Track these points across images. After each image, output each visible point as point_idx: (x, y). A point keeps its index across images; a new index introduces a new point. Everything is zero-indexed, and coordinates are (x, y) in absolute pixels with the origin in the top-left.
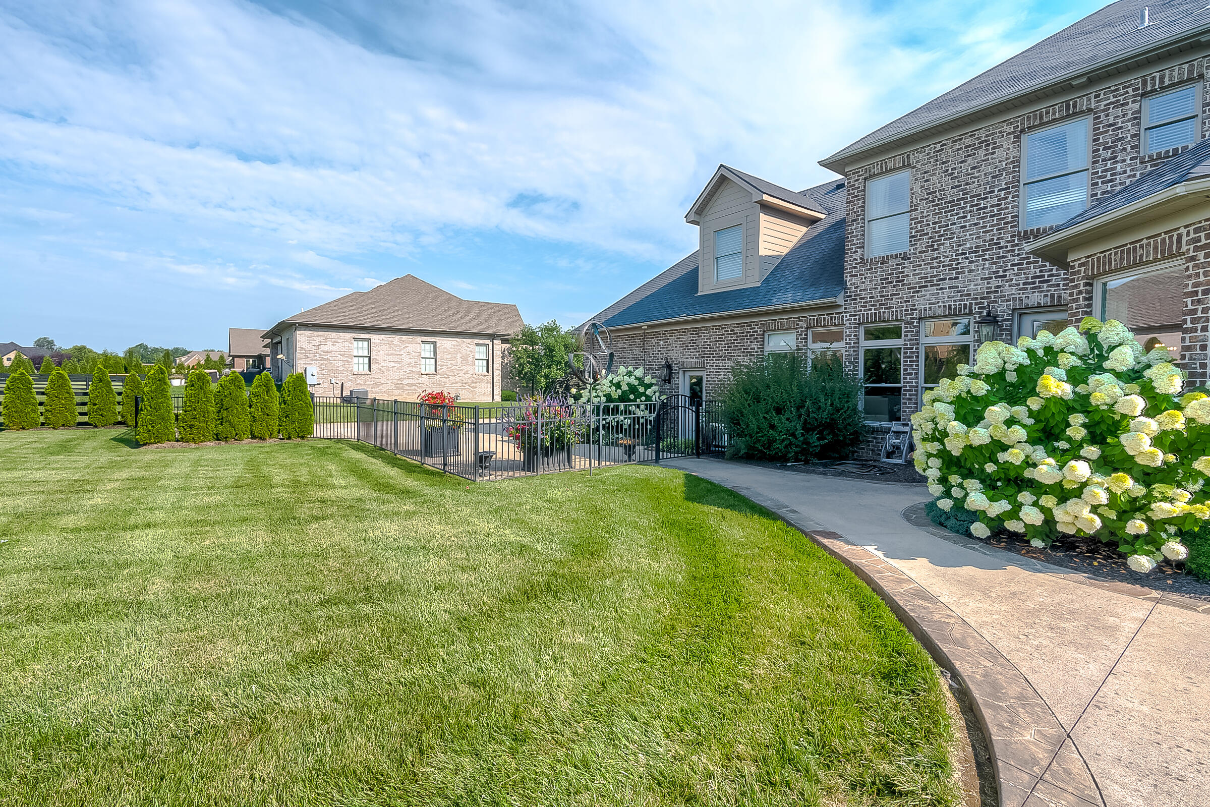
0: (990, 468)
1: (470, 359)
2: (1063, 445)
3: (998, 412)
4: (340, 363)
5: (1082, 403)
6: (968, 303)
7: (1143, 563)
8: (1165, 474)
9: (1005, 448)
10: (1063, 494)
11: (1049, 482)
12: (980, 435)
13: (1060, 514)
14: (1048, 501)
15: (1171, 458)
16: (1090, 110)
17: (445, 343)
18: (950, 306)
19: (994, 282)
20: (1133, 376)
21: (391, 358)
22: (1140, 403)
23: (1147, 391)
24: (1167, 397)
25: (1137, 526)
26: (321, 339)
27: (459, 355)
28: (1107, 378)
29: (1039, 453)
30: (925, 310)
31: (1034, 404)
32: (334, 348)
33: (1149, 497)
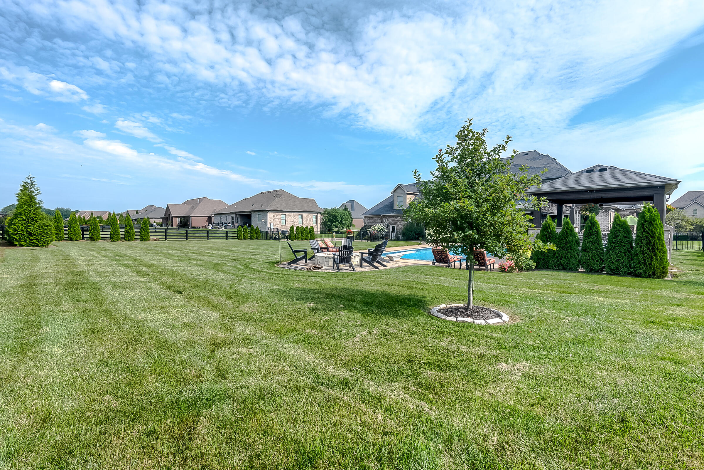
1: (312, 220)
4: (278, 222)
17: (305, 215)
21: (291, 220)
26: (274, 215)
27: (309, 219)
32: (277, 218)
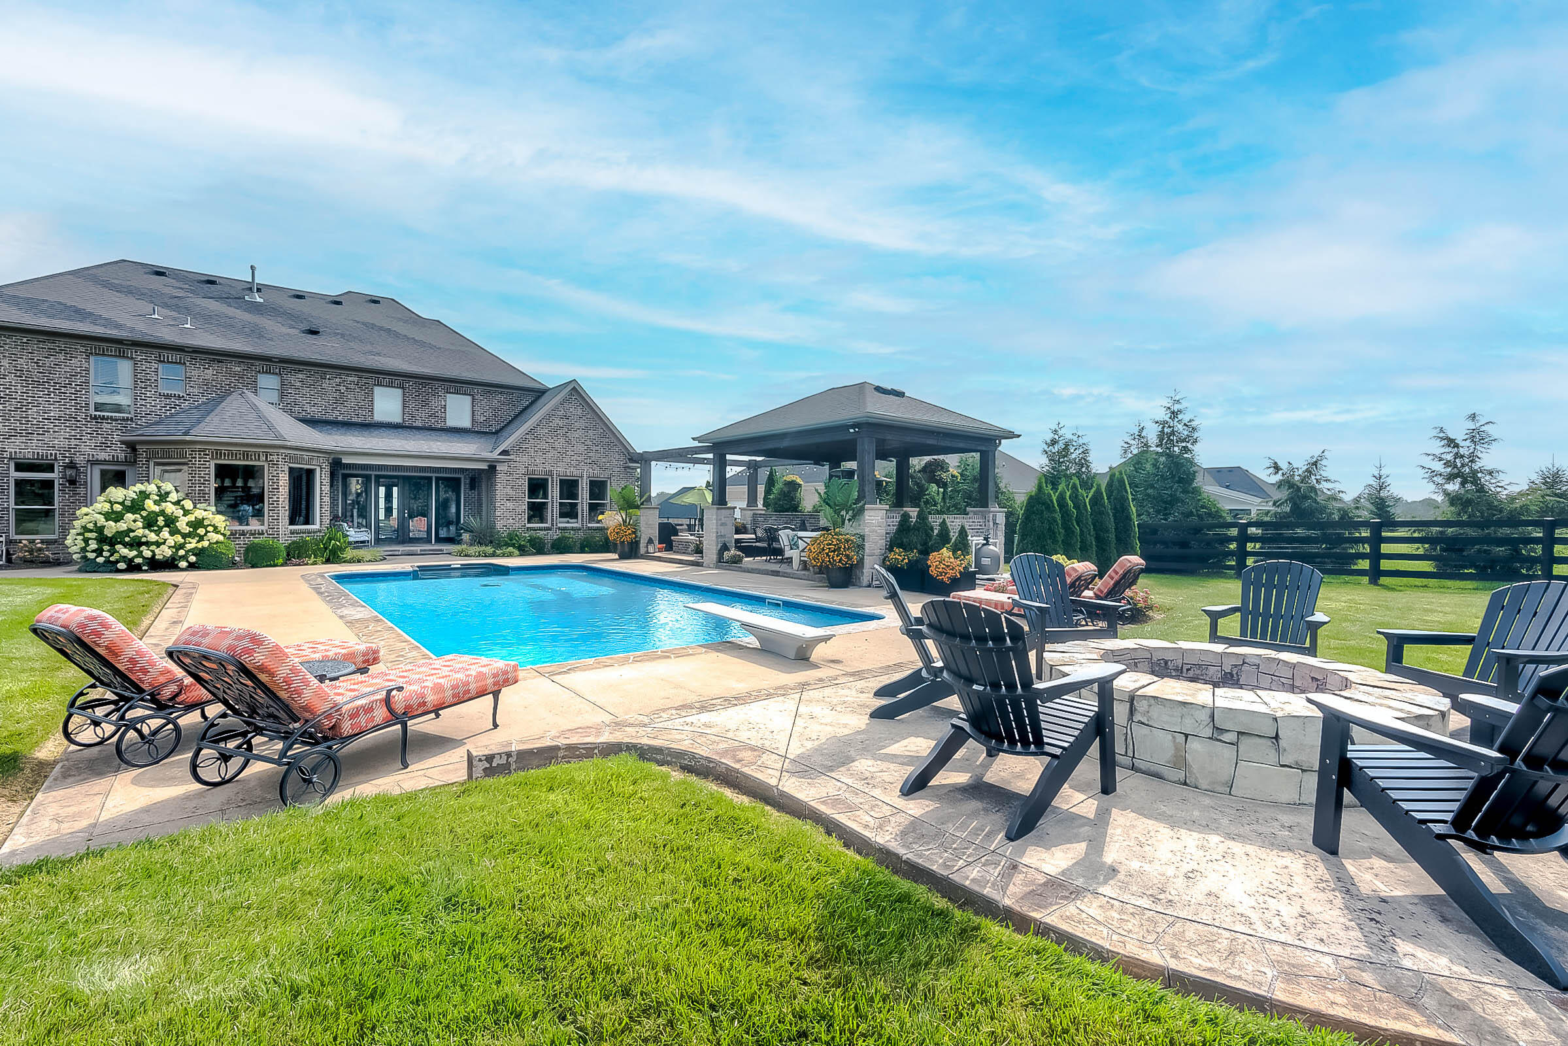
0: (127, 539)
2: (156, 528)
3: (129, 516)
5: (162, 513)
6: (53, 452)
7: (183, 564)
8: (189, 535)
9: (133, 531)
10: (158, 544)
11: (154, 540)
12: (122, 526)
13: (157, 551)
14: (153, 547)
15: (191, 530)
16: (132, 358)
18: (38, 453)
19: (73, 442)
20: (177, 503)
22: (182, 512)
23: (183, 508)
24: (188, 510)
25: (181, 553)
28: (169, 503)
29: (147, 531)
30: (15, 452)
31: (144, 513)
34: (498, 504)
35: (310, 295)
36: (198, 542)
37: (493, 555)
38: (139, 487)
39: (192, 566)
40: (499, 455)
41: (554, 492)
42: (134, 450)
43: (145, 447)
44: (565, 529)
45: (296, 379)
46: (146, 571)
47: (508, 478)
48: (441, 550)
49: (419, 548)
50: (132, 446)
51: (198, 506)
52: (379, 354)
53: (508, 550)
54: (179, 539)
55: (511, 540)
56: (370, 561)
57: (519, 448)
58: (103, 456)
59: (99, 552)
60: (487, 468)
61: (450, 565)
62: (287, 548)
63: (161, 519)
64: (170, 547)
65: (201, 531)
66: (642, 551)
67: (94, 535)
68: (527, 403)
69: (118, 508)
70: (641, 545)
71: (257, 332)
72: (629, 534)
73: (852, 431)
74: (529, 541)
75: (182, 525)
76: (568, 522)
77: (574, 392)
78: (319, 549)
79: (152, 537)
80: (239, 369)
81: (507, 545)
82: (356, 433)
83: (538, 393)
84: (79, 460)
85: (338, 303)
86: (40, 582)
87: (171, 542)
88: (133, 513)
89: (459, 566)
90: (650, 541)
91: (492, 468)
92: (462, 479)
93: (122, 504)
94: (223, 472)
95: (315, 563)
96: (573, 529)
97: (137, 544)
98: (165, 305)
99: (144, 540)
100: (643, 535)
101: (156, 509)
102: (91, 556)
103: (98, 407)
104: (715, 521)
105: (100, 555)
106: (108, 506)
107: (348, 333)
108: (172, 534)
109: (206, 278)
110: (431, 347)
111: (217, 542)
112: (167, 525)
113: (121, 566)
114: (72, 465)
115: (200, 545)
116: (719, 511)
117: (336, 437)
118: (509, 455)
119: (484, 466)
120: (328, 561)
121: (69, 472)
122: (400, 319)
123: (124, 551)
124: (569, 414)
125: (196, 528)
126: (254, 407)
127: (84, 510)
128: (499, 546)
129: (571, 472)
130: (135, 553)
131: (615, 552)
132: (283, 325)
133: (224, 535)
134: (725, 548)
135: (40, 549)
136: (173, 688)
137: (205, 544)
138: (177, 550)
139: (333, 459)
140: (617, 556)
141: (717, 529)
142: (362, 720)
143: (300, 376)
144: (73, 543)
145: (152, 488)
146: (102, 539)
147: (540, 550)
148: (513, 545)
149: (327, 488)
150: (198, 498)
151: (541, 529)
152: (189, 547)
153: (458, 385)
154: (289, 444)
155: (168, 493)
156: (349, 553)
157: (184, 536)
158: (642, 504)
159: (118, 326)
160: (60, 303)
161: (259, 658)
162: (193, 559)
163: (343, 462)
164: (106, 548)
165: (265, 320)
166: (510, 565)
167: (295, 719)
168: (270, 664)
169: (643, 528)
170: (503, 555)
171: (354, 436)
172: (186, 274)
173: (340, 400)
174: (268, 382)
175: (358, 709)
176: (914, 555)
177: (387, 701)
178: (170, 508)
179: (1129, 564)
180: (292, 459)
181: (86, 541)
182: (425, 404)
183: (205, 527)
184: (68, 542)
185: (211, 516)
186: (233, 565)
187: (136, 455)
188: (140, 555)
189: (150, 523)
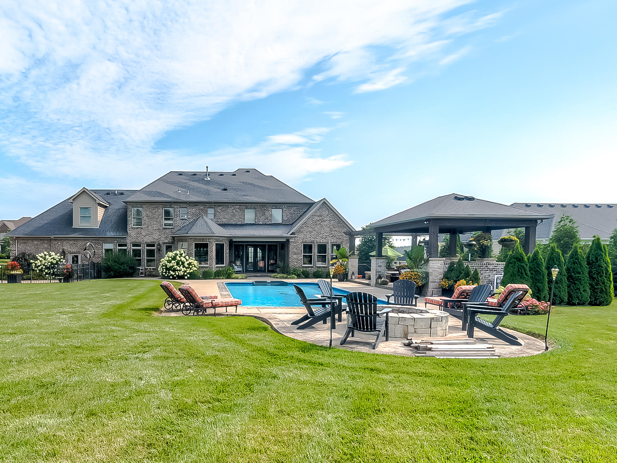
0: (172, 269)
3: (173, 261)
5: (181, 260)
6: (155, 240)
7: (186, 277)
8: (188, 268)
9: (174, 266)
10: (180, 271)
12: (171, 265)
14: (179, 272)
16: (173, 207)
18: (151, 241)
19: (159, 237)
20: (184, 257)
22: (185, 260)
23: (186, 259)
25: (186, 274)
28: (182, 257)
29: (177, 266)
30: (147, 241)
31: (176, 261)
33: (186, 270)
34: (290, 256)
35: (225, 173)
36: (190, 270)
37: (286, 278)
38: (175, 252)
39: (188, 278)
40: (290, 235)
41: (315, 250)
42: (174, 239)
43: (176, 238)
44: (319, 267)
45: (219, 209)
46: (177, 279)
47: (294, 245)
48: (268, 275)
49: (259, 274)
50: (173, 237)
51: (190, 258)
52: (247, 196)
53: (293, 276)
54: (185, 268)
55: (294, 272)
56: (241, 279)
57: (299, 231)
58: (166, 241)
59: (166, 272)
60: (285, 240)
61: (266, 281)
62: (215, 273)
63: (180, 262)
64: (183, 272)
65: (191, 266)
66: (349, 278)
67: (164, 267)
68: (306, 209)
69: (170, 259)
70: (349, 275)
71: (207, 193)
72: (342, 270)
73: (426, 223)
74: (302, 272)
75: (186, 264)
76: (322, 264)
77: (325, 204)
78: (224, 273)
79: (178, 268)
80: (202, 207)
81: (293, 274)
82: (238, 229)
83: (310, 205)
84: (161, 242)
85: (235, 175)
86: (153, 281)
87: (183, 270)
88: (174, 261)
89: (270, 282)
90: (353, 274)
91: (288, 241)
92: (278, 245)
93: (171, 257)
94: (197, 246)
95: (223, 279)
96: (323, 267)
97: (174, 270)
98: (182, 187)
99: (176, 269)
100: (350, 271)
101: (179, 259)
102: (164, 274)
103: (165, 225)
104: (375, 265)
105: (166, 274)
106: (168, 258)
107: (237, 188)
108: (183, 267)
109: (193, 173)
110: (268, 189)
111: (195, 270)
112: (182, 264)
113: (171, 277)
114: (159, 245)
115: (190, 271)
116: (377, 260)
117: (231, 231)
118: (295, 235)
119: (284, 240)
120: (227, 278)
121: (158, 246)
122: (256, 178)
123: (172, 273)
124: (322, 214)
125: (189, 266)
126: (206, 222)
127: (163, 259)
128: (289, 275)
129: (322, 241)
130: (174, 273)
131: (336, 278)
132: (216, 188)
133: (197, 268)
134: (380, 277)
135: (152, 271)
136: (180, 298)
137: (192, 271)
138: (185, 273)
139: (230, 239)
140: (337, 280)
141: (376, 268)
142: (207, 305)
143: (220, 208)
144: (160, 269)
145: (178, 252)
146: (167, 269)
147: (307, 276)
148: (295, 274)
149: (228, 251)
150: (189, 255)
151: (308, 267)
152: (188, 272)
153: (277, 205)
154: (215, 235)
155: (182, 254)
156: (234, 275)
157: (186, 268)
158: (350, 256)
159: (170, 197)
160: (156, 191)
161: (190, 290)
162: (188, 276)
163: (233, 240)
164: (168, 271)
165: (210, 187)
166: (288, 282)
167: (196, 303)
168: (192, 292)
169: (350, 268)
170: (290, 278)
171: (237, 230)
172: (187, 173)
173: (234, 215)
174: (211, 211)
175: (206, 303)
176: (451, 282)
177: (212, 302)
178: (183, 259)
179: (511, 288)
180: (216, 240)
181: (163, 269)
182: (264, 214)
183: (192, 265)
184: (159, 269)
185: (193, 261)
186: (199, 278)
187: (174, 241)
188: (175, 274)
189: (178, 264)
